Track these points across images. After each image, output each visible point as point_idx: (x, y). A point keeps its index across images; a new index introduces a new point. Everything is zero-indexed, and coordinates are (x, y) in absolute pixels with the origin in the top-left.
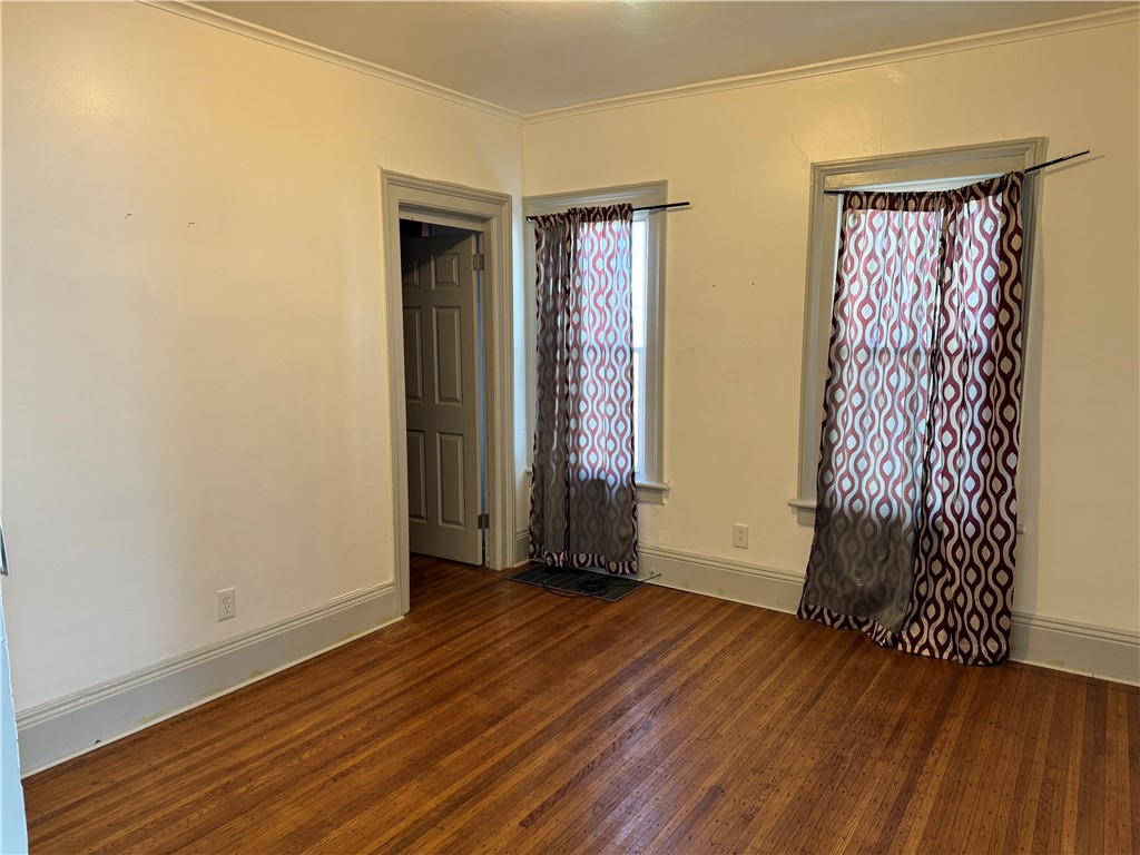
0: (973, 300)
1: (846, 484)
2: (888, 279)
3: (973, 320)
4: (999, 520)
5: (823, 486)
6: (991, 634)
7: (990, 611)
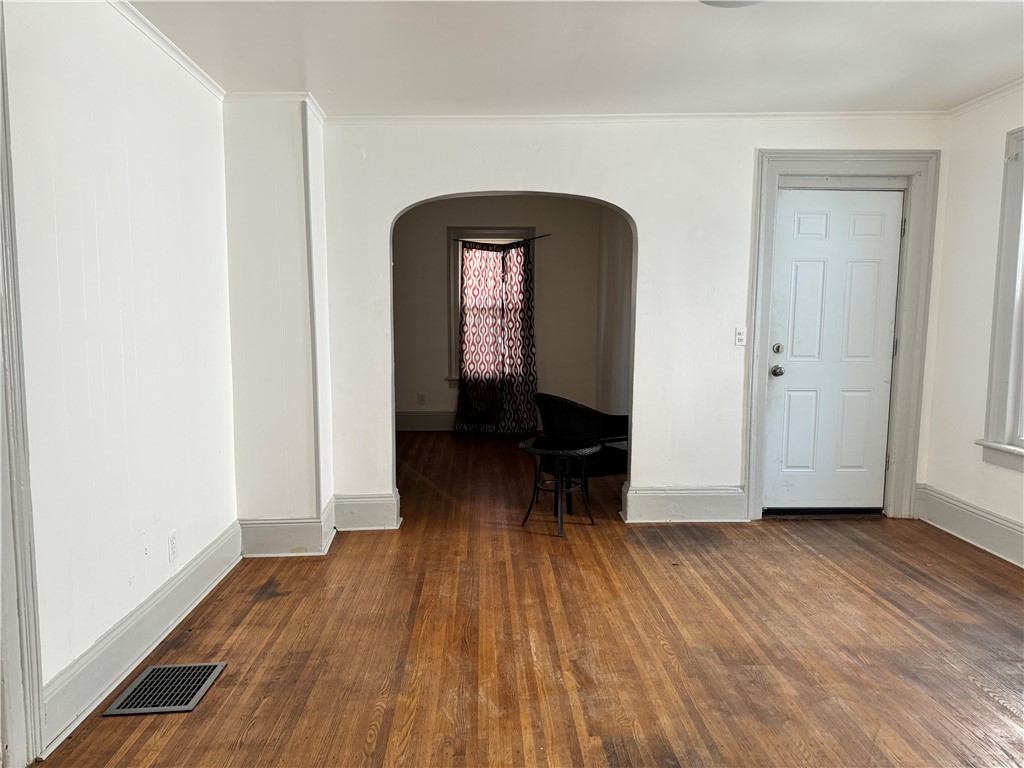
0: (515, 288)
1: (472, 367)
2: (483, 279)
3: (517, 298)
4: (531, 374)
5: (461, 370)
6: (531, 419)
7: (529, 410)
